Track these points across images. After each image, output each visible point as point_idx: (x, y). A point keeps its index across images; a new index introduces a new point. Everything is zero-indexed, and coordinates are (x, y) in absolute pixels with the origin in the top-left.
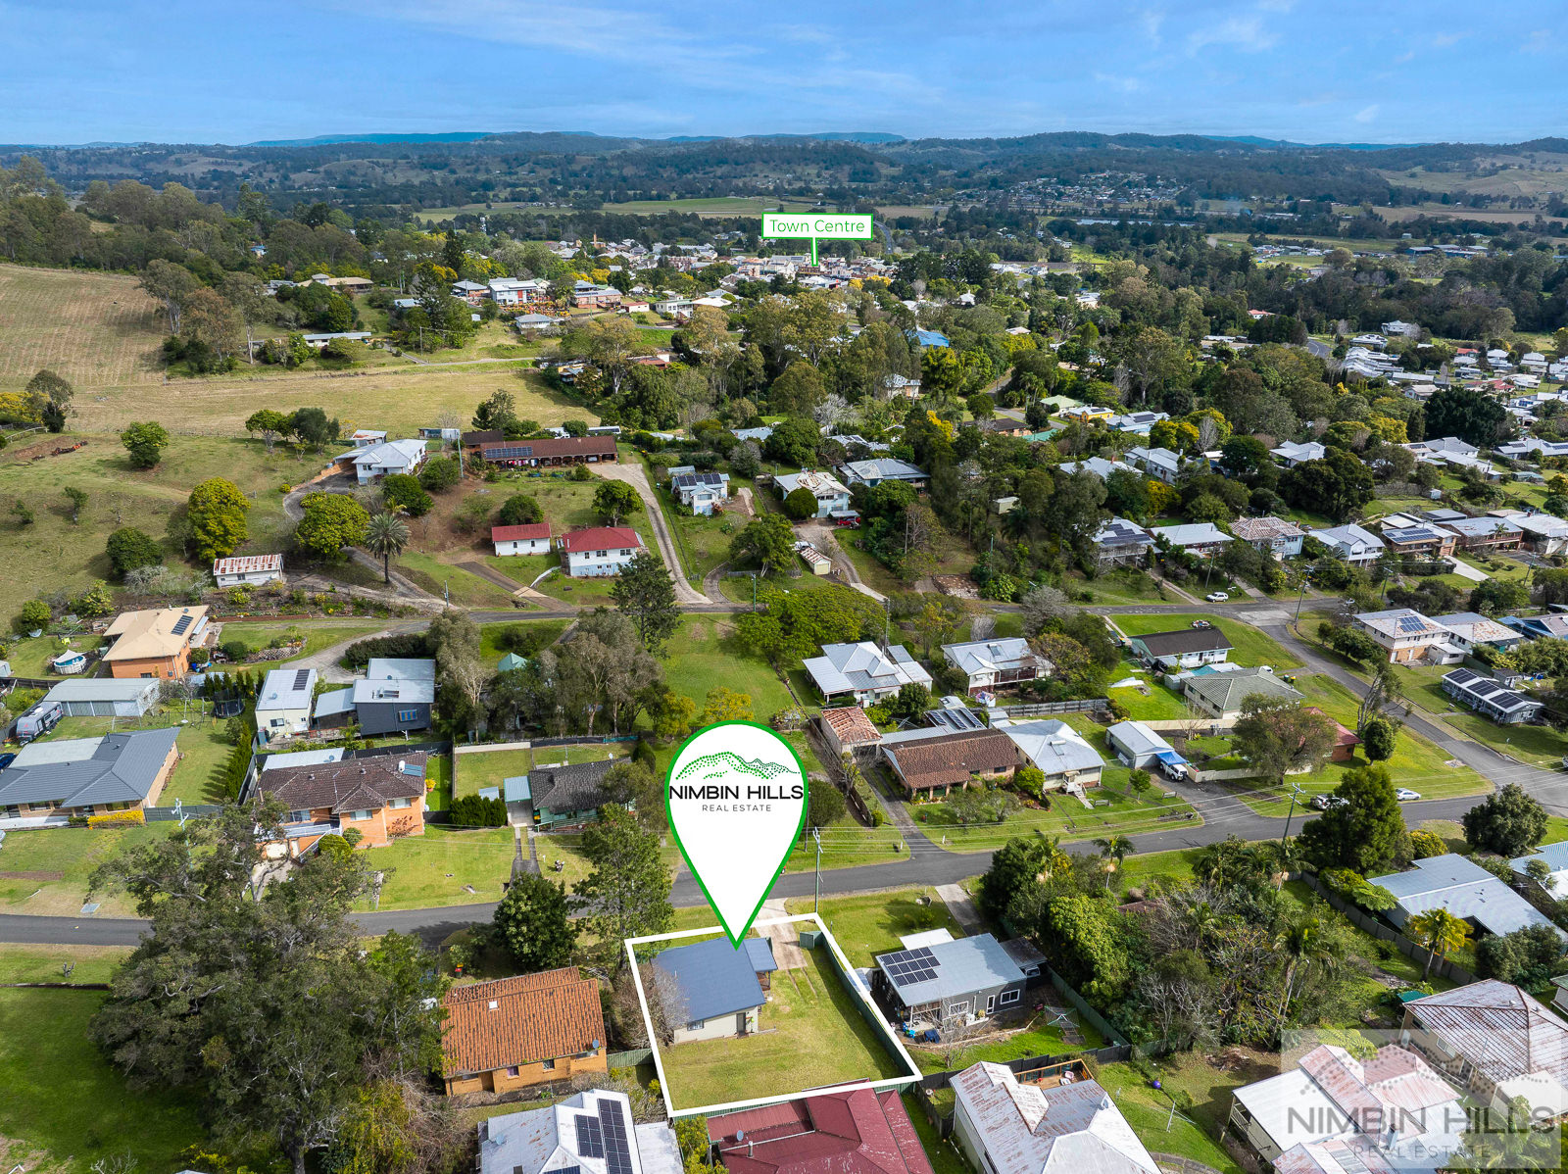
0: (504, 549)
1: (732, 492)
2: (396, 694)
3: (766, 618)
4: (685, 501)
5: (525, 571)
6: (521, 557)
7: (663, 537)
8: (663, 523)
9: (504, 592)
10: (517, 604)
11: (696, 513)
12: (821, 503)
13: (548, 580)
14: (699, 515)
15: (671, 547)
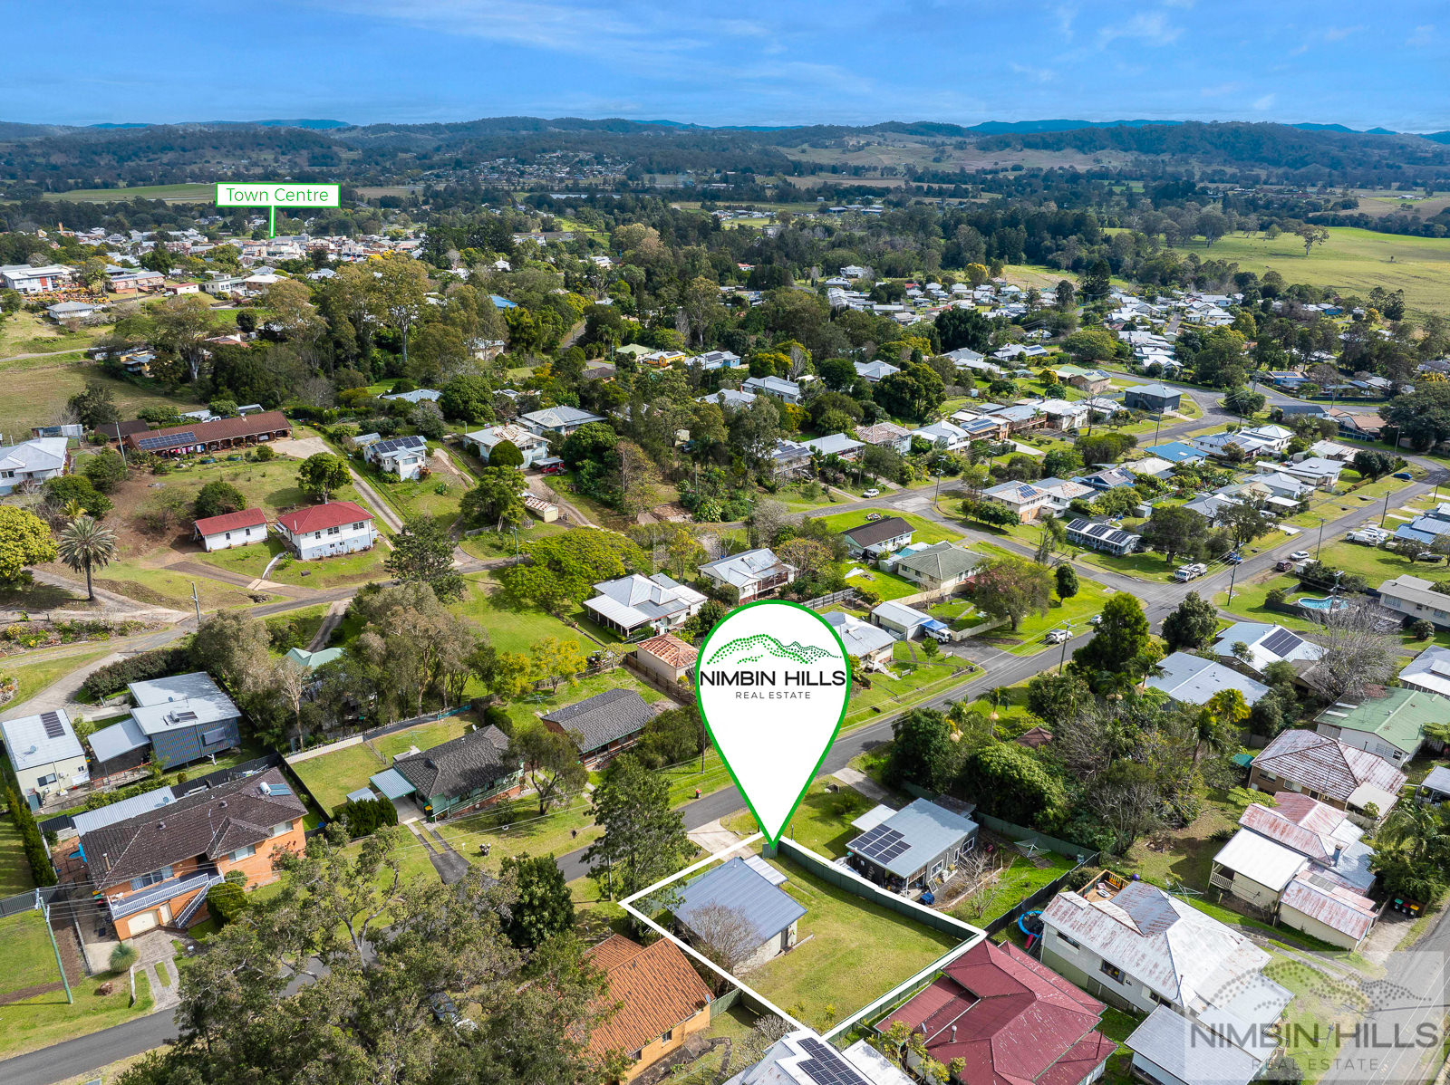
0: (215, 543)
1: (429, 454)
2: (191, 715)
3: (534, 568)
4: (388, 467)
5: (249, 562)
6: (237, 548)
7: (379, 506)
8: (373, 493)
9: (237, 588)
10: (256, 599)
11: (402, 479)
12: (524, 453)
13: (280, 568)
14: (408, 481)
15: (393, 516)
